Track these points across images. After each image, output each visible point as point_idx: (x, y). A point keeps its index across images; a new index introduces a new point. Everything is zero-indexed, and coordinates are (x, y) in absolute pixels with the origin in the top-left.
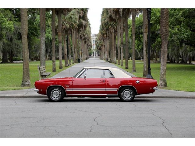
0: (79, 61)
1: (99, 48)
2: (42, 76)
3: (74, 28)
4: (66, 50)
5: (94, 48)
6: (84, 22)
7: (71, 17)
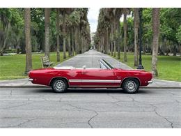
0: (80, 53)
1: (96, 43)
2: (44, 65)
3: (76, 26)
4: (70, 44)
5: (92, 42)
6: (85, 22)
7: (73, 17)
